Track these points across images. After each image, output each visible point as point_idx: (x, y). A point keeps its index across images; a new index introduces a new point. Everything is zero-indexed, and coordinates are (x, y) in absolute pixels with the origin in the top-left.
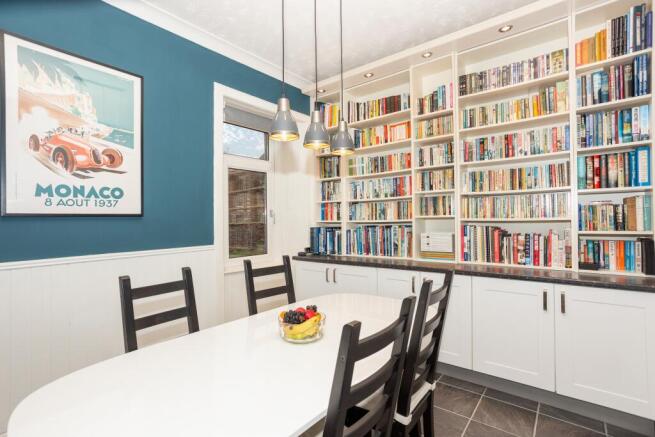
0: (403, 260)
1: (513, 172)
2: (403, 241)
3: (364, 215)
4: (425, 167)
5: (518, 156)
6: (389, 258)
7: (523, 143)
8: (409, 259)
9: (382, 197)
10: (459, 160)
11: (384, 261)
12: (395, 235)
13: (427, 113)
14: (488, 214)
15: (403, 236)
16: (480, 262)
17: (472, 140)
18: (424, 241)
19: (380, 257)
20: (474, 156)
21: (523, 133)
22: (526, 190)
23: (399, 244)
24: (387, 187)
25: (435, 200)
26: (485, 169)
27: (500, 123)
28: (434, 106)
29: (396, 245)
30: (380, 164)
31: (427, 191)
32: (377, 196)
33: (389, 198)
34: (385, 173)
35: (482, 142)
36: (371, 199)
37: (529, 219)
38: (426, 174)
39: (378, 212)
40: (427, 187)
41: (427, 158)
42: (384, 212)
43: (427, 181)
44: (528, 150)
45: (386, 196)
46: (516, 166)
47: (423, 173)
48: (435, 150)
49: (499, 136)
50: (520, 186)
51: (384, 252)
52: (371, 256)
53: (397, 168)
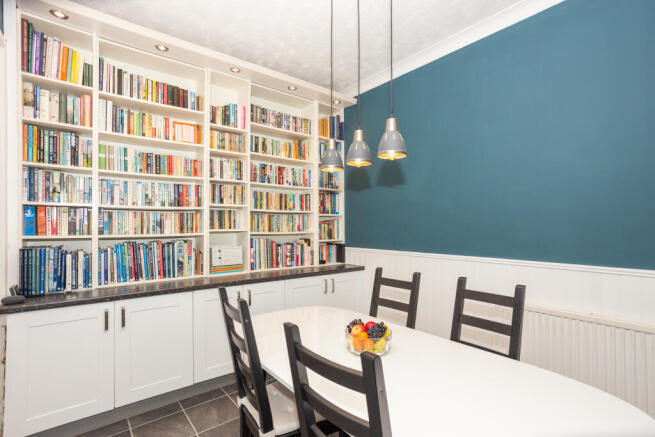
0: (190, 280)
1: (281, 195)
2: (190, 258)
3: (127, 227)
4: (214, 179)
5: (286, 185)
6: (172, 279)
7: (288, 177)
8: (198, 276)
9: (157, 206)
10: (246, 179)
11: (164, 285)
12: (180, 251)
13: (219, 124)
14: (267, 229)
15: (190, 253)
16: (263, 269)
17: (257, 164)
18: (216, 255)
19: (158, 280)
20: (258, 179)
21: (288, 168)
22: (288, 211)
23: (185, 261)
24: (163, 195)
25: (221, 213)
26: (264, 190)
27: (275, 156)
28: (226, 120)
29: (181, 263)
30: (154, 164)
31: (217, 204)
32: (150, 203)
33: (167, 207)
34: (162, 176)
35: (263, 167)
36: (140, 206)
37: (291, 233)
38: (217, 187)
39: (152, 224)
40: (217, 199)
41: (217, 170)
42: (160, 224)
43: (217, 193)
44: (291, 181)
45: (163, 204)
46: (284, 192)
47: (213, 184)
48: (225, 164)
49: (275, 165)
50: (286, 207)
51: (164, 274)
52: (143, 281)
53: (179, 173)
